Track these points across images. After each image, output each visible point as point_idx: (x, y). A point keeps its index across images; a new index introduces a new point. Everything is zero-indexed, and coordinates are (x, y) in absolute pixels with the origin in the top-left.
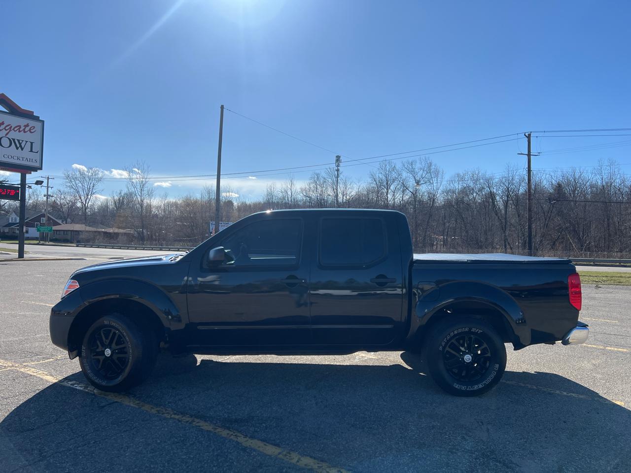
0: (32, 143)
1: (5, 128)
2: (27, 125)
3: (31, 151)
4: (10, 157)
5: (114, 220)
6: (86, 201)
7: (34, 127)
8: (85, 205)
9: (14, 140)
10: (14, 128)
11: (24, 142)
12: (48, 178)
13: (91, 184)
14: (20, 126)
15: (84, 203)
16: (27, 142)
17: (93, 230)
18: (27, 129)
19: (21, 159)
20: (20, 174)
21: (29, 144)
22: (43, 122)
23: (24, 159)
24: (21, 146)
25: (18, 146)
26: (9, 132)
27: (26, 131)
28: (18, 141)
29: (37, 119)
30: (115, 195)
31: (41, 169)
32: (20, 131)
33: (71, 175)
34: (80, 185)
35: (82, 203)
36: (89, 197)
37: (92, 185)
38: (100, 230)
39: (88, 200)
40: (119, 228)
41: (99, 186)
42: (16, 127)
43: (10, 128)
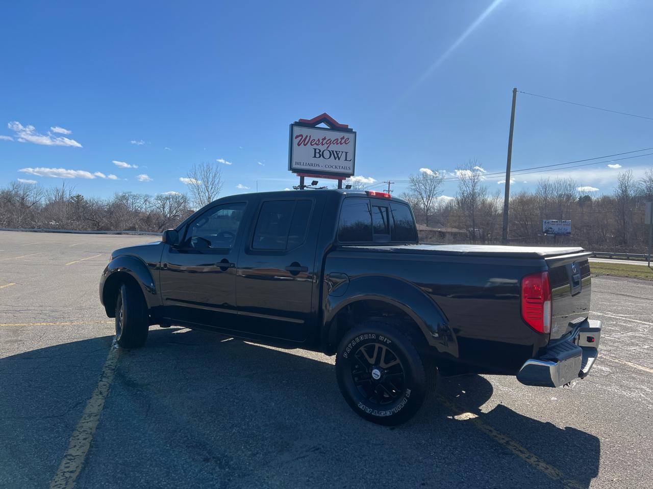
0: (346, 153)
1: (326, 143)
2: (343, 138)
3: (346, 160)
4: (330, 166)
5: (447, 219)
6: (428, 202)
7: (348, 139)
8: (427, 207)
9: (333, 151)
10: (333, 141)
11: (341, 153)
12: (389, 183)
13: (431, 186)
14: (337, 139)
15: (426, 204)
16: (342, 152)
17: (429, 230)
18: (343, 141)
19: (338, 168)
20: (338, 180)
21: (344, 154)
22: (355, 133)
23: (341, 167)
24: (338, 156)
25: (336, 156)
26: (329, 146)
27: (342, 142)
28: (336, 152)
29: (350, 131)
30: (458, 195)
31: (353, 175)
32: (337, 144)
33: (415, 179)
34: (423, 187)
35: (424, 204)
36: (430, 198)
37: (433, 187)
38: (435, 229)
39: (429, 202)
40: (452, 227)
41: (439, 188)
42: (334, 141)
43: (330, 142)
